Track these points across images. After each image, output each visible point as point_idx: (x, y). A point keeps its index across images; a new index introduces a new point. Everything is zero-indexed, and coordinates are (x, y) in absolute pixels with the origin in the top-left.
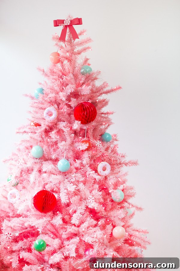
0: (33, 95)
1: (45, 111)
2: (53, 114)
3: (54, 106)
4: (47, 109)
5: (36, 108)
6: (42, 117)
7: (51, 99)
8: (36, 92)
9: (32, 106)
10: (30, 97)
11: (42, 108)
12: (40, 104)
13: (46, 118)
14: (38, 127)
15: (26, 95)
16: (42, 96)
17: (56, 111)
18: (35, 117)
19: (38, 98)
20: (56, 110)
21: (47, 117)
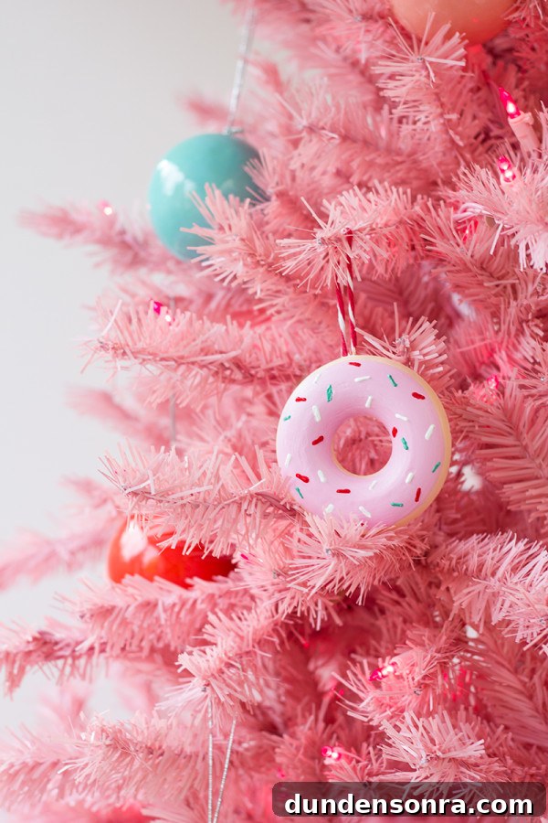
0: (139, 215)
1: (290, 408)
2: (397, 443)
3: (404, 341)
4: (310, 386)
5: (179, 361)
6: (255, 487)
7: (360, 252)
8: (170, 173)
9: (120, 351)
10: (105, 241)
11: (242, 371)
12: (215, 318)
13: (302, 496)
14: (201, 588)
15: (64, 224)
16: (241, 223)
17: (433, 403)
18: (163, 496)
19: (189, 252)
20: (424, 389)
21: (320, 476)
